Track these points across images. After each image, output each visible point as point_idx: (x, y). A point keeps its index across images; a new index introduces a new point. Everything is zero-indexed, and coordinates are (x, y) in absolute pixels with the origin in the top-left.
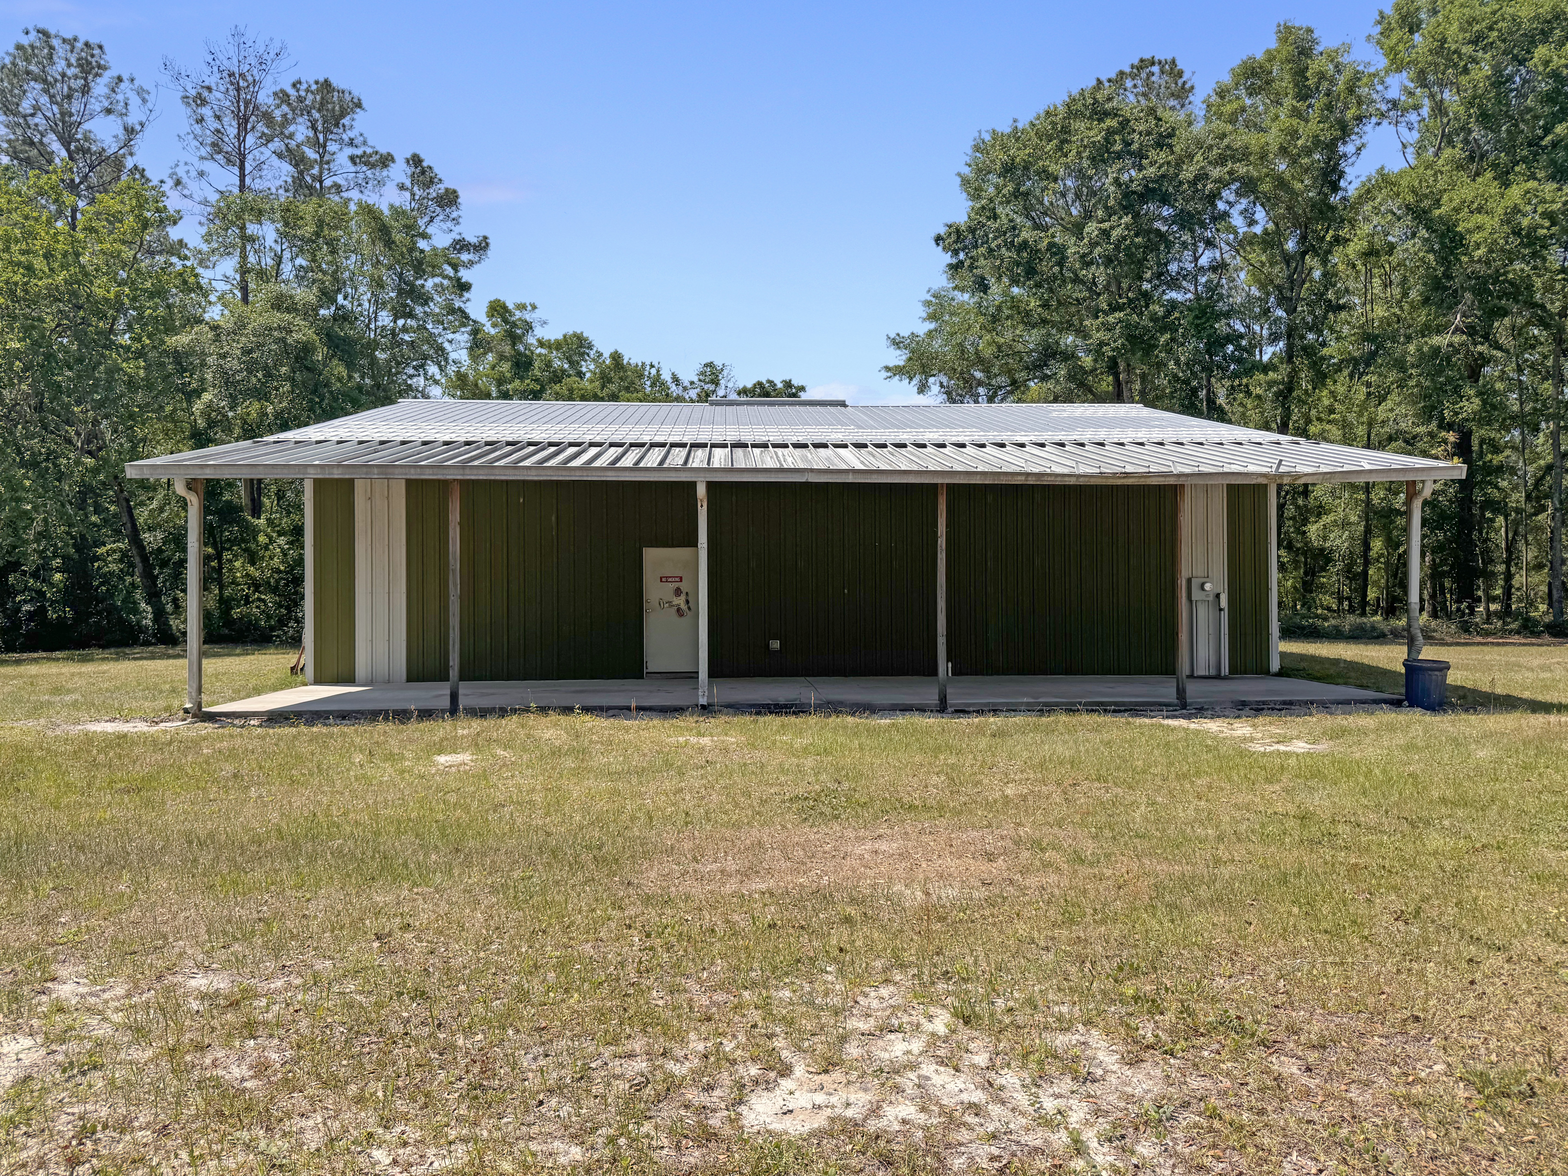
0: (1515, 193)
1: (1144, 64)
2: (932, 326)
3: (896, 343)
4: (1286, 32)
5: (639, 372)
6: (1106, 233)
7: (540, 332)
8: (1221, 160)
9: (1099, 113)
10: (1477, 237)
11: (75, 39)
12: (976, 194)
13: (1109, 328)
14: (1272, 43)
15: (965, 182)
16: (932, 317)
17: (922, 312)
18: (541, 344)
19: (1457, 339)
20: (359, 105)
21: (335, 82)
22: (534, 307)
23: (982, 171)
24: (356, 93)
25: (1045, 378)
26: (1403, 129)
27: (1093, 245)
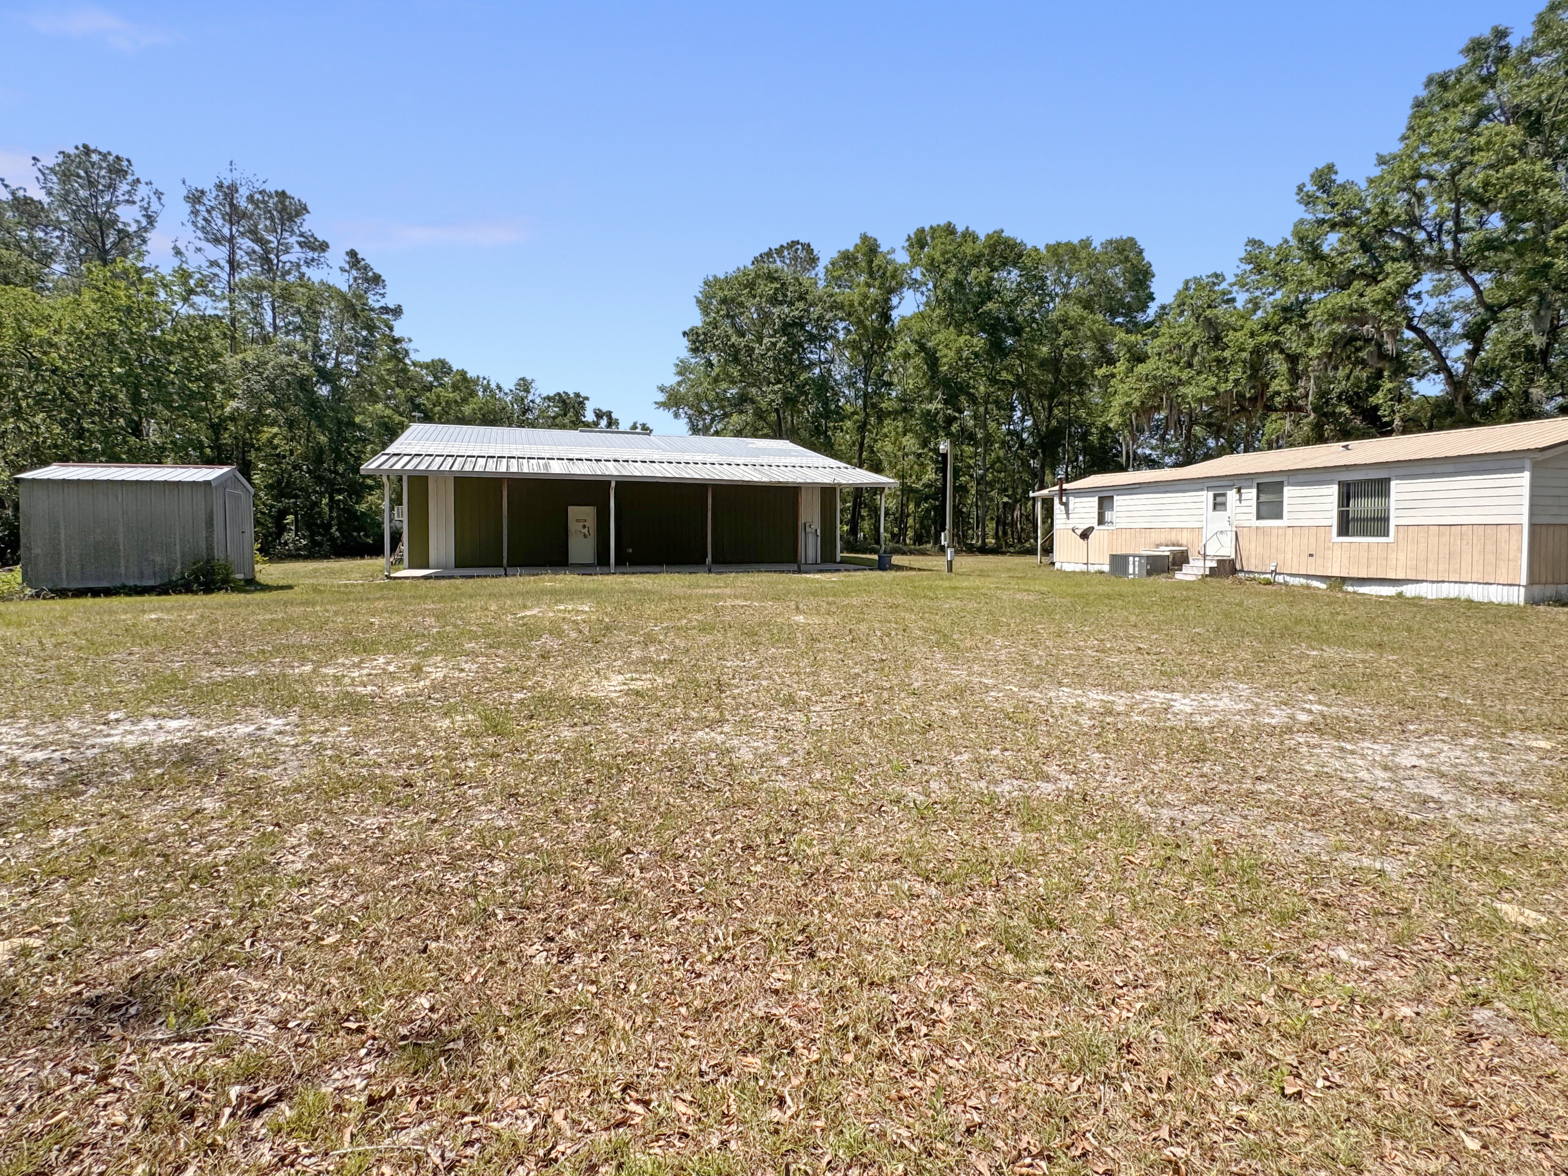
0: (962, 340)
1: (795, 243)
2: (680, 378)
3: (662, 389)
4: (865, 238)
5: (476, 381)
6: (774, 344)
7: (414, 356)
8: (831, 308)
9: (771, 277)
10: (945, 360)
11: (109, 153)
12: (705, 310)
13: (775, 393)
14: (858, 241)
15: (699, 301)
16: (680, 373)
17: (674, 370)
18: (414, 364)
19: (940, 406)
20: (305, 209)
21: (288, 193)
22: (410, 340)
23: (709, 297)
24: (304, 201)
25: (741, 412)
26: (918, 295)
27: (768, 350)
